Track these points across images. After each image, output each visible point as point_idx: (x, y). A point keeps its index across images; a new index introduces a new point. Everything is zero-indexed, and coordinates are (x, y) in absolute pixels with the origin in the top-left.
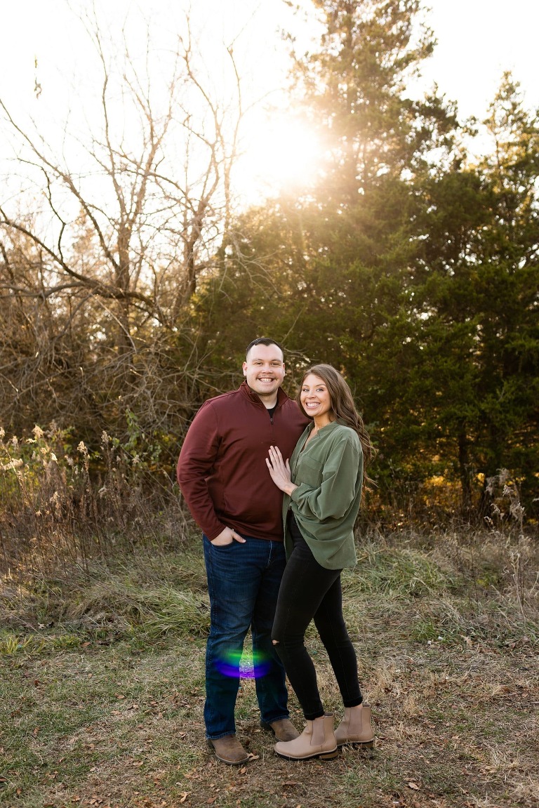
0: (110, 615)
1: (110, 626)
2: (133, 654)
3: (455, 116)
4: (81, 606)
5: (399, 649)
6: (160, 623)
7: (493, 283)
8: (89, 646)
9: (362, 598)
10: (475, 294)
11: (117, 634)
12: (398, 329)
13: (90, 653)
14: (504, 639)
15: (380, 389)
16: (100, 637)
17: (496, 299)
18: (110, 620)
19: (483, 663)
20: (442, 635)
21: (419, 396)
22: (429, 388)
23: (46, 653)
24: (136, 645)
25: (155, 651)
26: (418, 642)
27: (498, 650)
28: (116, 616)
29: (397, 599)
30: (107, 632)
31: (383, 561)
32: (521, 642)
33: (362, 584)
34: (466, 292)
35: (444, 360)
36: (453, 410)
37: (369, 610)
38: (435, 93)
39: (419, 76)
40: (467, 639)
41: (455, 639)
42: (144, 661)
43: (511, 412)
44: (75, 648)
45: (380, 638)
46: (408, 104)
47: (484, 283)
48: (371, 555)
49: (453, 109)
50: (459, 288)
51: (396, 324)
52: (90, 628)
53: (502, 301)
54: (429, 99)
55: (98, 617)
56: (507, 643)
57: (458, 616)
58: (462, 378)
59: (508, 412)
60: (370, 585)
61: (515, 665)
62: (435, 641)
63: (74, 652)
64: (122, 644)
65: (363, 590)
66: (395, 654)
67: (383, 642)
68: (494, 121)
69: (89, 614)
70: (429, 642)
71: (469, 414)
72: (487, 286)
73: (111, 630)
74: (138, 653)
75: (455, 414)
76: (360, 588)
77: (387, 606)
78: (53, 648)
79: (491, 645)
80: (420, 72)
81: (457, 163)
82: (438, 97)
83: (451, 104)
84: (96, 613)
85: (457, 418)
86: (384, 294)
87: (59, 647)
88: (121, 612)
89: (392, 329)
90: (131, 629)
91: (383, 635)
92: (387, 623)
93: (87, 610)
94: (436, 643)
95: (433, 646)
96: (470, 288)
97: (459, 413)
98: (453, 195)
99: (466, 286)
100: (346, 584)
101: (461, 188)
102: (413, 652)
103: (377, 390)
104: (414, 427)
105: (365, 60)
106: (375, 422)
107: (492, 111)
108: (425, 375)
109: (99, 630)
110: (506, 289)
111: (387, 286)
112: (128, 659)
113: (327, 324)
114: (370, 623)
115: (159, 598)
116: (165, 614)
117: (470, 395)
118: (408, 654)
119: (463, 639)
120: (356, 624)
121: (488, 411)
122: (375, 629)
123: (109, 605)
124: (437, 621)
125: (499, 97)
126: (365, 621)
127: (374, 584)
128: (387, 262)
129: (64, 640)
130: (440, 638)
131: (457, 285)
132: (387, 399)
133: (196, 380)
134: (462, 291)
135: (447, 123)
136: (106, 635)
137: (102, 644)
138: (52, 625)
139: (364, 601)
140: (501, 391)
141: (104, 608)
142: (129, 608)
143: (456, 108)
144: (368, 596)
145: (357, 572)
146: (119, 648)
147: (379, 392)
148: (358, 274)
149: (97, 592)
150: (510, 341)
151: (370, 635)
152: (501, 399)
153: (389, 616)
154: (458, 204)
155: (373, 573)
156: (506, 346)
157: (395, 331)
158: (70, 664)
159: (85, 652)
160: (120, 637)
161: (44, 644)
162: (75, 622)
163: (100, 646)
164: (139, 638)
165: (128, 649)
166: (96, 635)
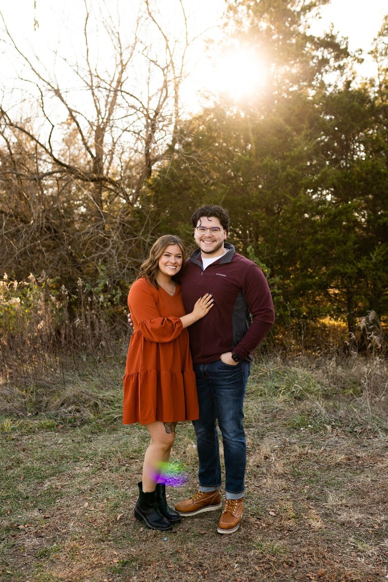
0: (78, 407)
1: (78, 415)
2: (93, 433)
3: (346, 48)
4: (58, 401)
5: (280, 433)
6: (113, 413)
7: (370, 174)
8: (63, 428)
9: (259, 400)
10: (357, 182)
11: (82, 420)
12: (298, 207)
13: (62, 432)
14: (354, 427)
15: (284, 251)
16: (70, 422)
17: (373, 186)
18: (78, 411)
19: (337, 442)
20: (311, 424)
21: (313, 257)
22: (320, 251)
23: (32, 431)
24: (95, 427)
25: (108, 431)
26: (293, 428)
27: (349, 435)
28: (82, 408)
29: (285, 401)
30: (76, 419)
31: (278, 375)
32: (365, 429)
33: (261, 391)
34: (350, 181)
35: (331, 231)
36: (337, 267)
37: (263, 408)
38: (331, 31)
39: (320, 18)
40: (329, 427)
41: (320, 427)
42: (100, 438)
43: (381, 270)
44: (52, 429)
45: (268, 426)
46: (311, 39)
47: (364, 174)
48: (270, 371)
49: (345, 43)
50: (345, 178)
51: (296, 203)
52: (64, 416)
53: (377, 188)
54: (327, 36)
55: (70, 409)
56: (356, 430)
57: (324, 412)
58: (345, 244)
59: (379, 270)
60: (266, 391)
61: (358, 444)
62: (306, 428)
63: (51, 431)
64: (86, 426)
65: (261, 395)
66: (276, 436)
67: (269, 428)
68: (377, 51)
69: (64, 406)
70: (302, 429)
71: (349, 271)
72: (366, 176)
73: (78, 418)
74: (96, 433)
75: (339, 271)
76: (259, 394)
77: (276, 405)
78: (37, 429)
79: (344, 431)
80: (320, 15)
81: (348, 84)
82: (334, 34)
83: (343, 39)
84: (68, 406)
85: (341, 274)
86: (289, 181)
87: (41, 427)
88: (86, 406)
89: (294, 207)
90: (92, 416)
91: (270, 424)
92: (275, 417)
93: (62, 405)
94: (306, 429)
95: (304, 431)
96: (354, 177)
97: (342, 270)
98: (344, 108)
99: (350, 176)
100: (250, 391)
101: (350, 102)
102: (289, 435)
103: (282, 253)
104: (309, 280)
105: (278, 6)
106: (280, 276)
107: (375, 44)
108: (317, 242)
109: (70, 417)
110: (380, 178)
111: (291, 175)
112: (89, 436)
113: (246, 203)
114: (262, 416)
115: (113, 397)
116: (116, 407)
117: (351, 257)
118: (285, 436)
119: (325, 427)
120: (252, 417)
121: (363, 269)
122: (265, 420)
123: (78, 401)
124: (309, 415)
125: (380, 34)
126: (259, 415)
127: (269, 391)
128: (291, 157)
129: (45, 424)
130: (309, 426)
131: (344, 175)
132: (290, 259)
133: (149, 243)
134: (347, 180)
135: (341, 53)
136: (75, 421)
137: (71, 426)
138: (37, 414)
139: (261, 402)
140: (373, 254)
141: (74, 403)
142: (92, 403)
143: (347, 43)
144: (264, 399)
145: (258, 382)
146: (83, 429)
147: (284, 254)
148: (269, 166)
149: (70, 391)
150: (382, 217)
151: (261, 424)
152: (374, 260)
153: (277, 412)
154: (346, 114)
155: (270, 383)
156: (379, 221)
157: (296, 209)
158: (48, 439)
159: (59, 431)
160: (84, 422)
161: (31, 426)
162: (53, 412)
163: (70, 428)
164: (97, 423)
165: (90, 430)
166: (68, 421)
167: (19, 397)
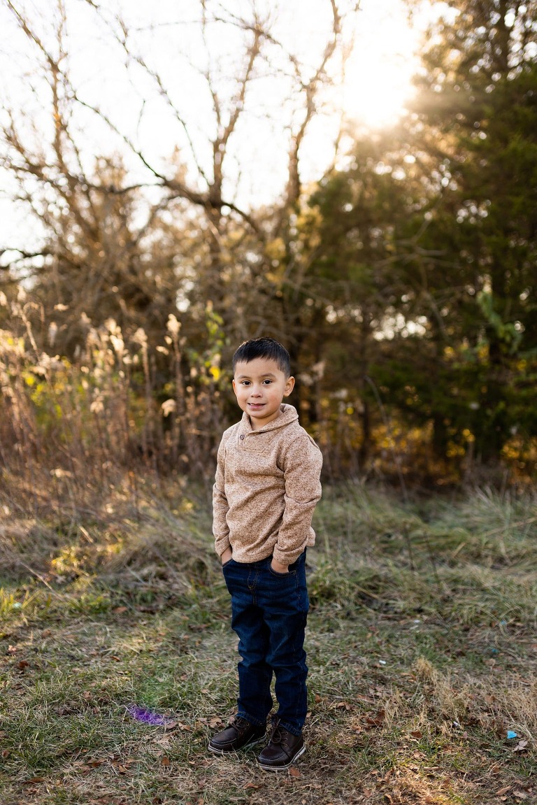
0: (162, 569)
1: (162, 585)
2: (192, 630)
4: (122, 554)
8: (125, 614)
11: (170, 598)
13: (123, 624)
16: (143, 600)
18: (163, 577)
23: (54, 619)
24: (196, 617)
28: (172, 572)
30: (156, 593)
42: (207, 643)
44: (102, 615)
52: (131, 587)
55: (145, 571)
63: (99, 620)
64: (176, 613)
69: (133, 566)
73: (161, 592)
74: (199, 630)
78: (67, 612)
84: (143, 565)
87: (78, 611)
88: (180, 566)
90: (191, 591)
93: (129, 563)
109: (143, 590)
112: (182, 637)
123: (163, 555)
129: (87, 601)
136: (154, 599)
137: (144, 611)
138: (74, 579)
141: (155, 559)
142: (192, 562)
146: (169, 619)
149: (148, 535)
158: (86, 639)
159: (115, 621)
160: (174, 602)
161: (54, 605)
162: (111, 577)
163: (141, 614)
164: (202, 606)
165: (185, 621)
166: (138, 597)
167: (45, 542)
